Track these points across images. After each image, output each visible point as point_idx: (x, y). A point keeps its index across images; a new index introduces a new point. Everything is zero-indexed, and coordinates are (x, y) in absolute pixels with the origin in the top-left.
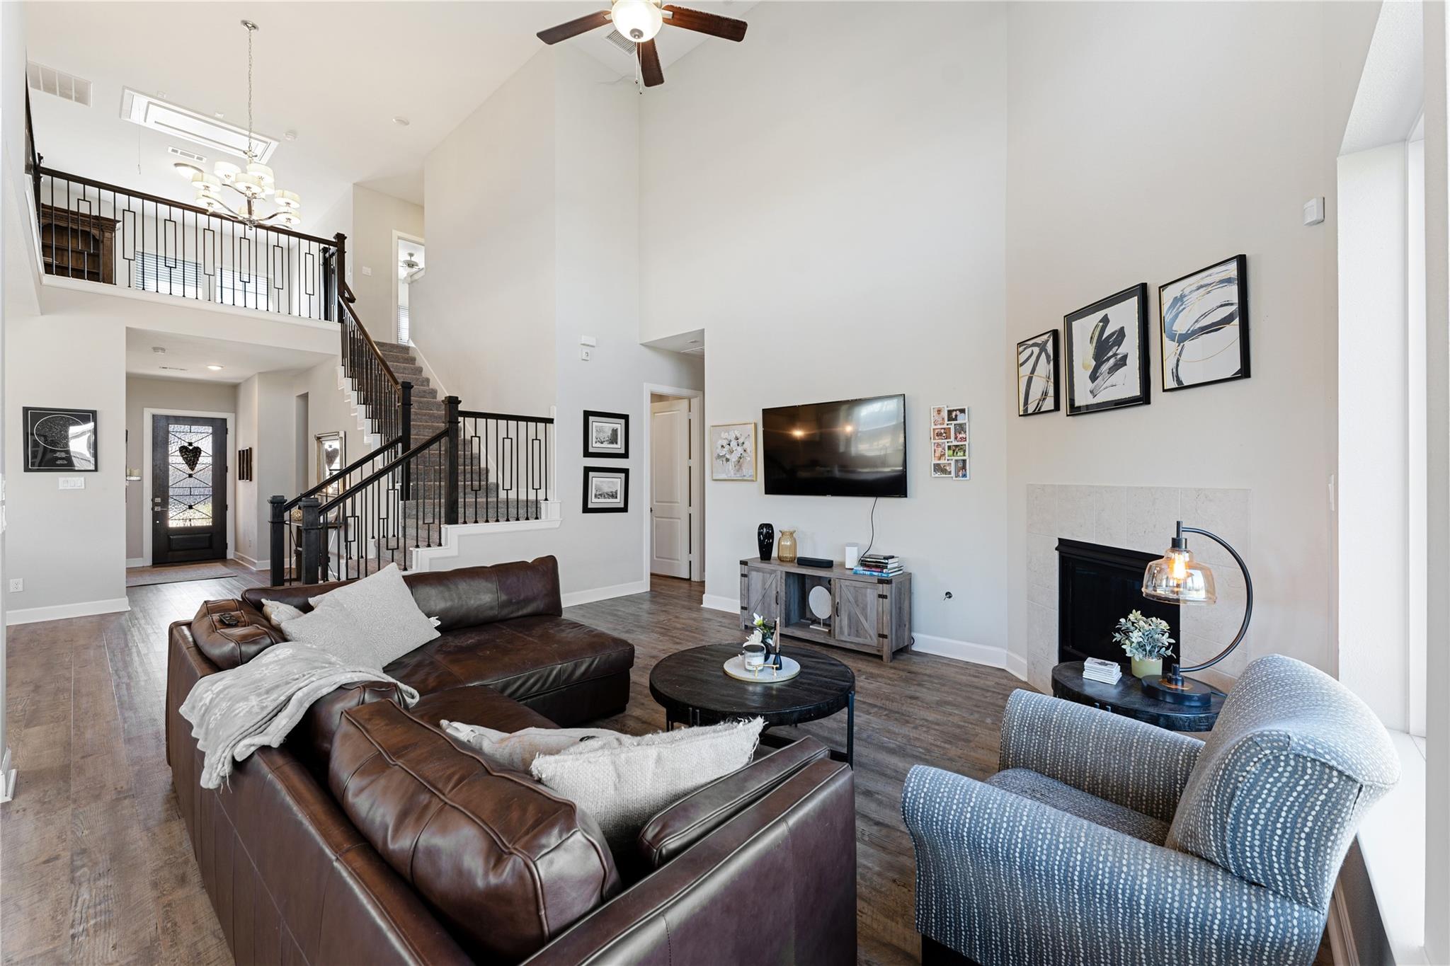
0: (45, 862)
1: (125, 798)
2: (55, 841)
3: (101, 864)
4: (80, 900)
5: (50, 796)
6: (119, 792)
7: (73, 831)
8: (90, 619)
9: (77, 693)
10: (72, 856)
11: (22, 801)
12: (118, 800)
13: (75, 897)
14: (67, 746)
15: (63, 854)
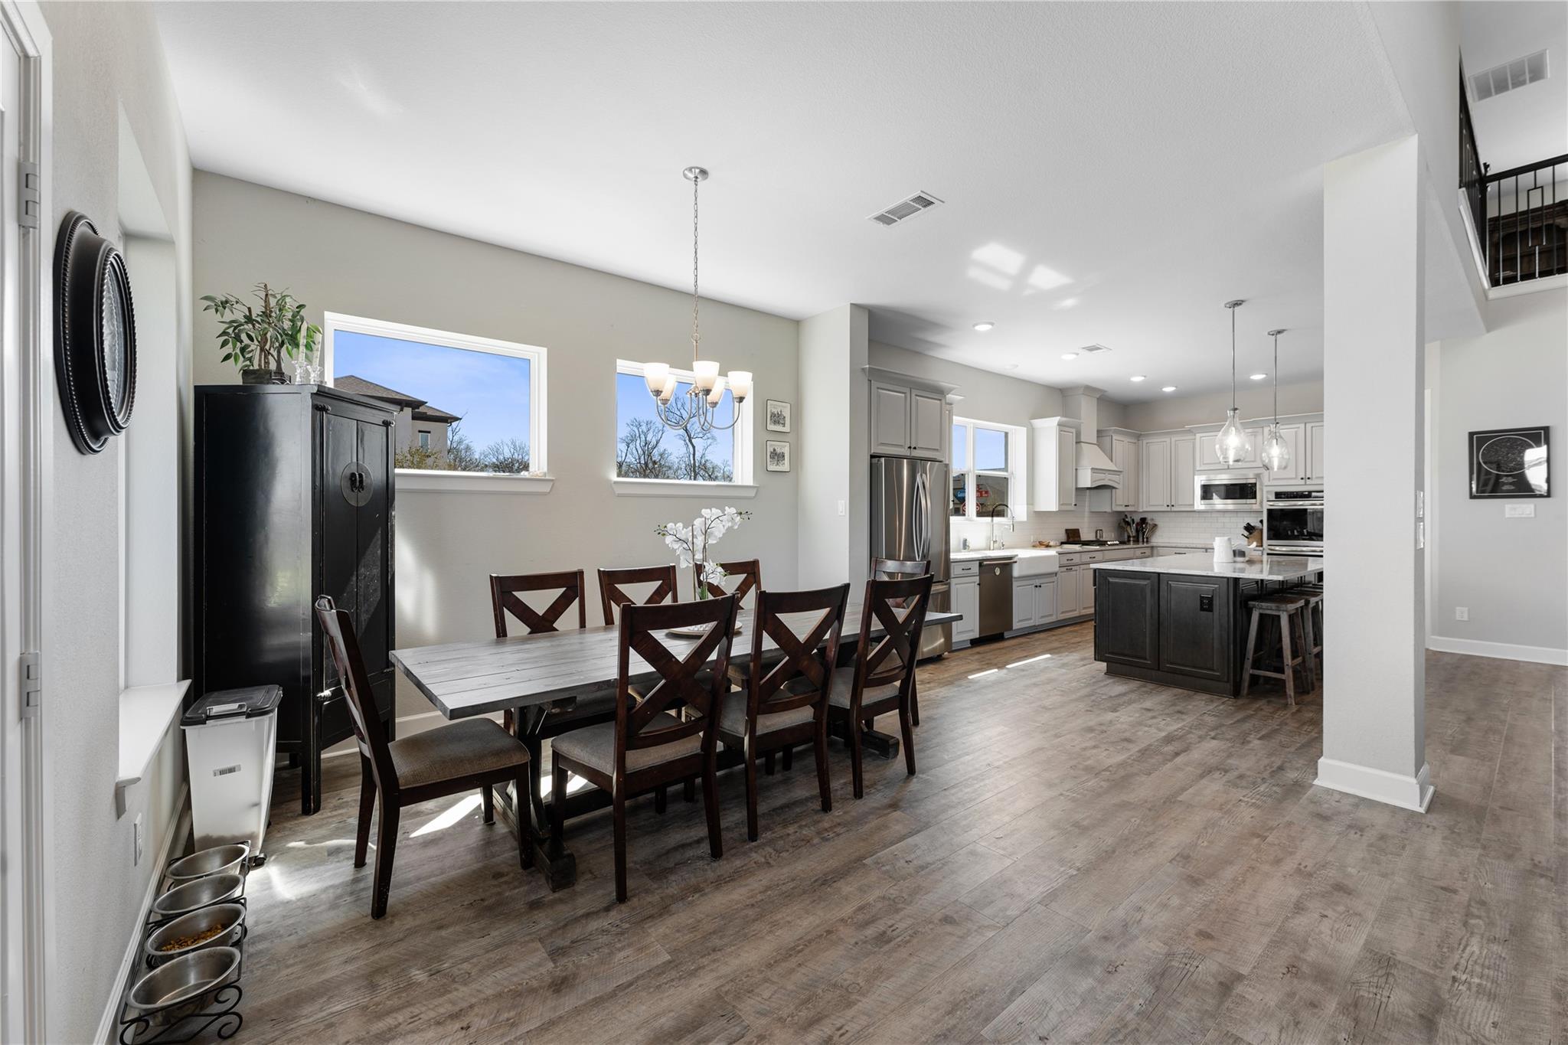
0: (1442, 888)
1: (1542, 876)
2: (1456, 874)
3: (1498, 929)
4: (1468, 948)
5: (1460, 829)
6: (1535, 865)
7: (1475, 876)
8: (1539, 667)
9: (1509, 739)
10: (1470, 900)
11: (1434, 819)
12: (1531, 872)
13: (1464, 942)
14: (1488, 788)
15: (1461, 891)
